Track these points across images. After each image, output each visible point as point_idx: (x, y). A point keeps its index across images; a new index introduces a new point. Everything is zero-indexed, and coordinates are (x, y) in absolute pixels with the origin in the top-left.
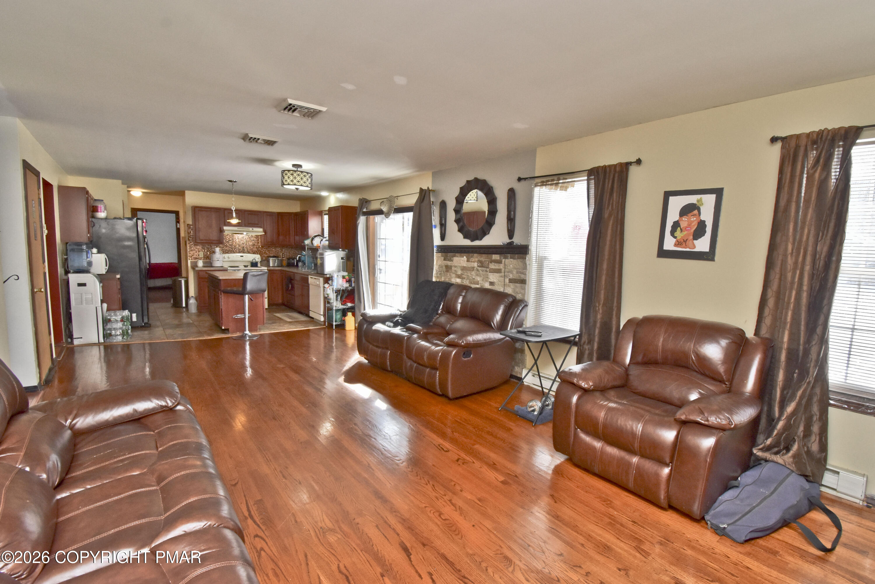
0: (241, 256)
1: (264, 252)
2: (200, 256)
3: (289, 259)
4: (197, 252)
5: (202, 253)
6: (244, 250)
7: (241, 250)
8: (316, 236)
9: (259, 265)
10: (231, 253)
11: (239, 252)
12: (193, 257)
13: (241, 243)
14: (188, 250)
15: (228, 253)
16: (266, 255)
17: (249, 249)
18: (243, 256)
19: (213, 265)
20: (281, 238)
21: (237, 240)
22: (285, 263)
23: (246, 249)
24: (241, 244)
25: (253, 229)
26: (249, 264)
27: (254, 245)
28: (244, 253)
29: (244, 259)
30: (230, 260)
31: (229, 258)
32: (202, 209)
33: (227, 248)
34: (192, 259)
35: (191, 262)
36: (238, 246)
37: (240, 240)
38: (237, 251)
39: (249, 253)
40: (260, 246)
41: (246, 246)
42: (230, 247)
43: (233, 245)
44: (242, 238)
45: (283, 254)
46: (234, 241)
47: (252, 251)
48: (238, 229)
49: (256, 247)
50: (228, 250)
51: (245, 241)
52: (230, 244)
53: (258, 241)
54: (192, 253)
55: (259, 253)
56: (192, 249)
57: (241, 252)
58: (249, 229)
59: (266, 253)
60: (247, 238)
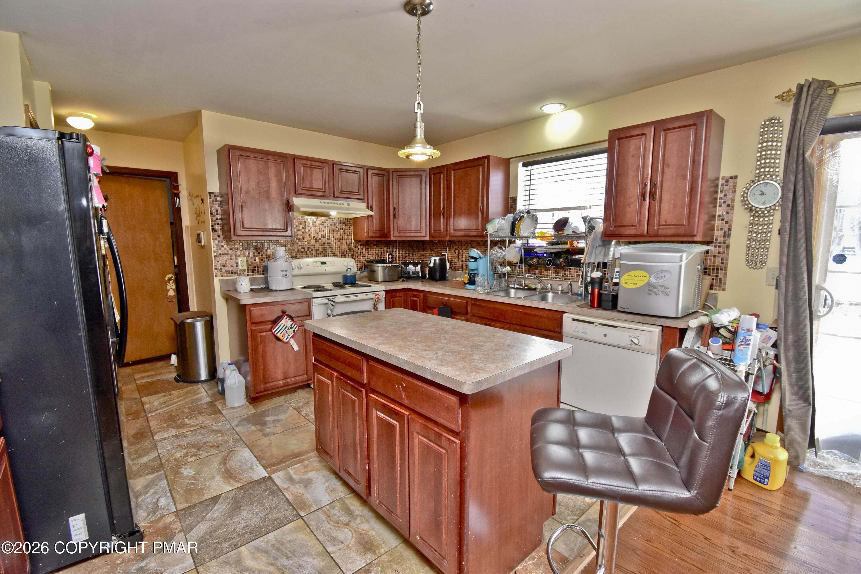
0: (322, 263)
1: (359, 252)
2: (240, 267)
4: (234, 258)
5: (245, 259)
6: (325, 249)
7: (320, 249)
9: (361, 281)
10: (302, 257)
11: (318, 255)
12: (224, 270)
13: (320, 233)
14: (214, 254)
16: (365, 259)
17: (334, 246)
18: (325, 263)
19: (273, 287)
21: (313, 230)
23: (328, 247)
24: (320, 237)
25: (349, 204)
26: (341, 279)
27: (342, 239)
29: (327, 268)
30: (302, 272)
31: (300, 268)
34: (222, 276)
35: (221, 282)
36: (313, 242)
37: (317, 229)
38: (314, 252)
39: (334, 255)
40: (353, 241)
41: (329, 241)
42: (300, 243)
43: (305, 240)
44: (321, 224)
45: (389, 255)
46: (307, 230)
47: (339, 251)
48: (321, 202)
49: (346, 243)
50: (296, 250)
51: (326, 231)
52: (299, 237)
53: (350, 231)
54: (221, 260)
55: (350, 255)
56: (223, 250)
57: (320, 254)
58: (343, 204)
59: (362, 255)
60: (329, 225)
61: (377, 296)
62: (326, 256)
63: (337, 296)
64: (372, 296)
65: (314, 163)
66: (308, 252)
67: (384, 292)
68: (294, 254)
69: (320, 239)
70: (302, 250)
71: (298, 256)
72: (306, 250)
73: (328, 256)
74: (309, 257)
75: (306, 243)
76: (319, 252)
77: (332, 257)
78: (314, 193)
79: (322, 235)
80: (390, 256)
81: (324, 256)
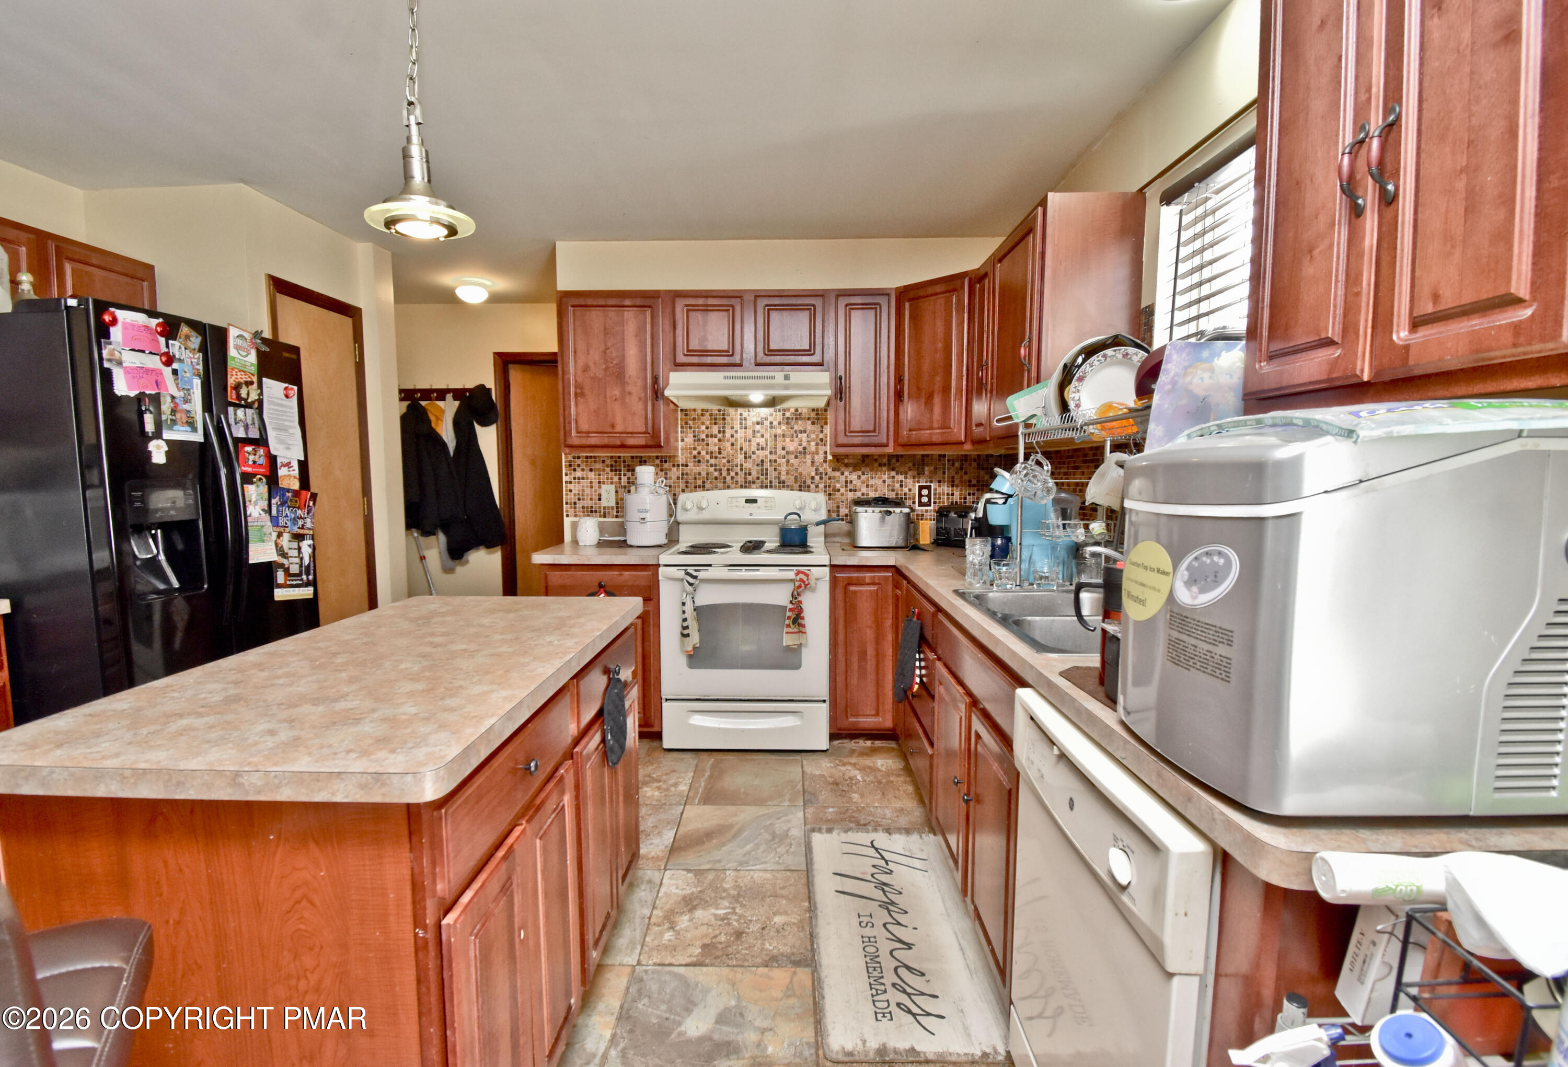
0: (747, 501)
1: (840, 480)
2: (604, 503)
3: (942, 513)
4: (596, 485)
5: (612, 489)
6: (764, 473)
7: (754, 473)
8: (1090, 352)
9: (816, 539)
10: (713, 488)
11: (746, 485)
12: (579, 505)
13: (754, 444)
14: (565, 478)
15: (703, 487)
16: (851, 495)
17: (784, 469)
18: (755, 501)
19: (630, 539)
20: (910, 410)
21: (740, 434)
22: (926, 532)
23: (771, 470)
24: (754, 448)
25: (787, 377)
26: (772, 540)
27: (804, 451)
28: (763, 487)
29: (758, 513)
30: (705, 515)
31: (701, 509)
32: (590, 301)
33: (703, 469)
34: (574, 515)
35: (572, 524)
36: (741, 457)
37: (749, 432)
38: (740, 478)
39: (782, 485)
40: (830, 457)
41: (773, 457)
42: (713, 461)
43: (724, 453)
44: (758, 423)
45: (921, 488)
46: (728, 435)
47: (796, 478)
48: (725, 378)
49: (813, 462)
50: (704, 474)
51: (767, 435)
52: (711, 448)
53: (821, 436)
54: (575, 488)
55: (821, 486)
56: (579, 474)
57: (754, 482)
58: (773, 378)
59: (850, 486)
60: (775, 423)
61: (802, 576)
62: (766, 487)
63: (710, 565)
64: (790, 574)
65: (711, 301)
66: (728, 478)
67: (827, 569)
68: (699, 482)
69: (754, 453)
70: (716, 474)
71: (707, 485)
72: (724, 473)
73: (771, 487)
74: (729, 487)
75: (724, 461)
76: (749, 478)
77: (779, 488)
78: (709, 360)
79: (758, 444)
80: (925, 492)
81: (762, 487)
